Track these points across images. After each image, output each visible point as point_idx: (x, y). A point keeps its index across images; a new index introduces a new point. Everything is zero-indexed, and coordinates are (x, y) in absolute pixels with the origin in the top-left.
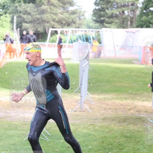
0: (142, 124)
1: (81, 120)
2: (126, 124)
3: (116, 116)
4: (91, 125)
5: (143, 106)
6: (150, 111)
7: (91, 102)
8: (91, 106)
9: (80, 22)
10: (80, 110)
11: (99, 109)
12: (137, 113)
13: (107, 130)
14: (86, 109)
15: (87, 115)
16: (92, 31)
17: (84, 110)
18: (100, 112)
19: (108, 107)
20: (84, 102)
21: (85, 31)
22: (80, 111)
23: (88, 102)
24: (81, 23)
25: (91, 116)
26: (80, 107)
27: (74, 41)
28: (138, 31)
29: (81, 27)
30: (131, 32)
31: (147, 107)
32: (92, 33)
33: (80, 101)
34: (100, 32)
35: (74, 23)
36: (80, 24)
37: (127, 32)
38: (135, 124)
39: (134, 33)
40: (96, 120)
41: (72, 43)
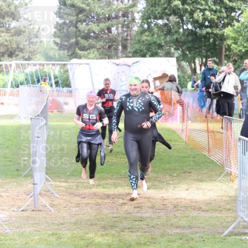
0: (144, 230)
1: (35, 227)
2: (116, 231)
3: (98, 217)
4: (53, 234)
5: (146, 198)
6: (160, 207)
7: (53, 193)
8: (52, 201)
9: (31, 49)
10: (33, 208)
11: (67, 205)
12: (136, 210)
13: (83, 242)
14: (45, 206)
15: (45, 218)
16: (53, 65)
17: (41, 208)
18: (68, 211)
19: (84, 202)
20: (40, 194)
21: (40, 65)
22: (33, 211)
23: (48, 194)
24: (34, 51)
25: (53, 219)
26: (33, 204)
27: (21, 84)
28: (137, 62)
29: (33, 57)
30: (124, 65)
31: (154, 199)
32: (54, 67)
33: (33, 193)
34: (69, 67)
35: (22, 50)
36: (30, 52)
37: (118, 65)
38: (133, 230)
39: (130, 66)
40: (62, 226)
41: (18, 87)
